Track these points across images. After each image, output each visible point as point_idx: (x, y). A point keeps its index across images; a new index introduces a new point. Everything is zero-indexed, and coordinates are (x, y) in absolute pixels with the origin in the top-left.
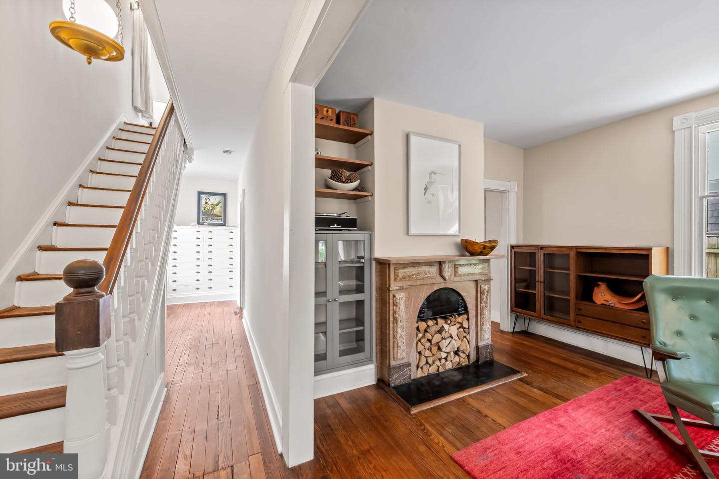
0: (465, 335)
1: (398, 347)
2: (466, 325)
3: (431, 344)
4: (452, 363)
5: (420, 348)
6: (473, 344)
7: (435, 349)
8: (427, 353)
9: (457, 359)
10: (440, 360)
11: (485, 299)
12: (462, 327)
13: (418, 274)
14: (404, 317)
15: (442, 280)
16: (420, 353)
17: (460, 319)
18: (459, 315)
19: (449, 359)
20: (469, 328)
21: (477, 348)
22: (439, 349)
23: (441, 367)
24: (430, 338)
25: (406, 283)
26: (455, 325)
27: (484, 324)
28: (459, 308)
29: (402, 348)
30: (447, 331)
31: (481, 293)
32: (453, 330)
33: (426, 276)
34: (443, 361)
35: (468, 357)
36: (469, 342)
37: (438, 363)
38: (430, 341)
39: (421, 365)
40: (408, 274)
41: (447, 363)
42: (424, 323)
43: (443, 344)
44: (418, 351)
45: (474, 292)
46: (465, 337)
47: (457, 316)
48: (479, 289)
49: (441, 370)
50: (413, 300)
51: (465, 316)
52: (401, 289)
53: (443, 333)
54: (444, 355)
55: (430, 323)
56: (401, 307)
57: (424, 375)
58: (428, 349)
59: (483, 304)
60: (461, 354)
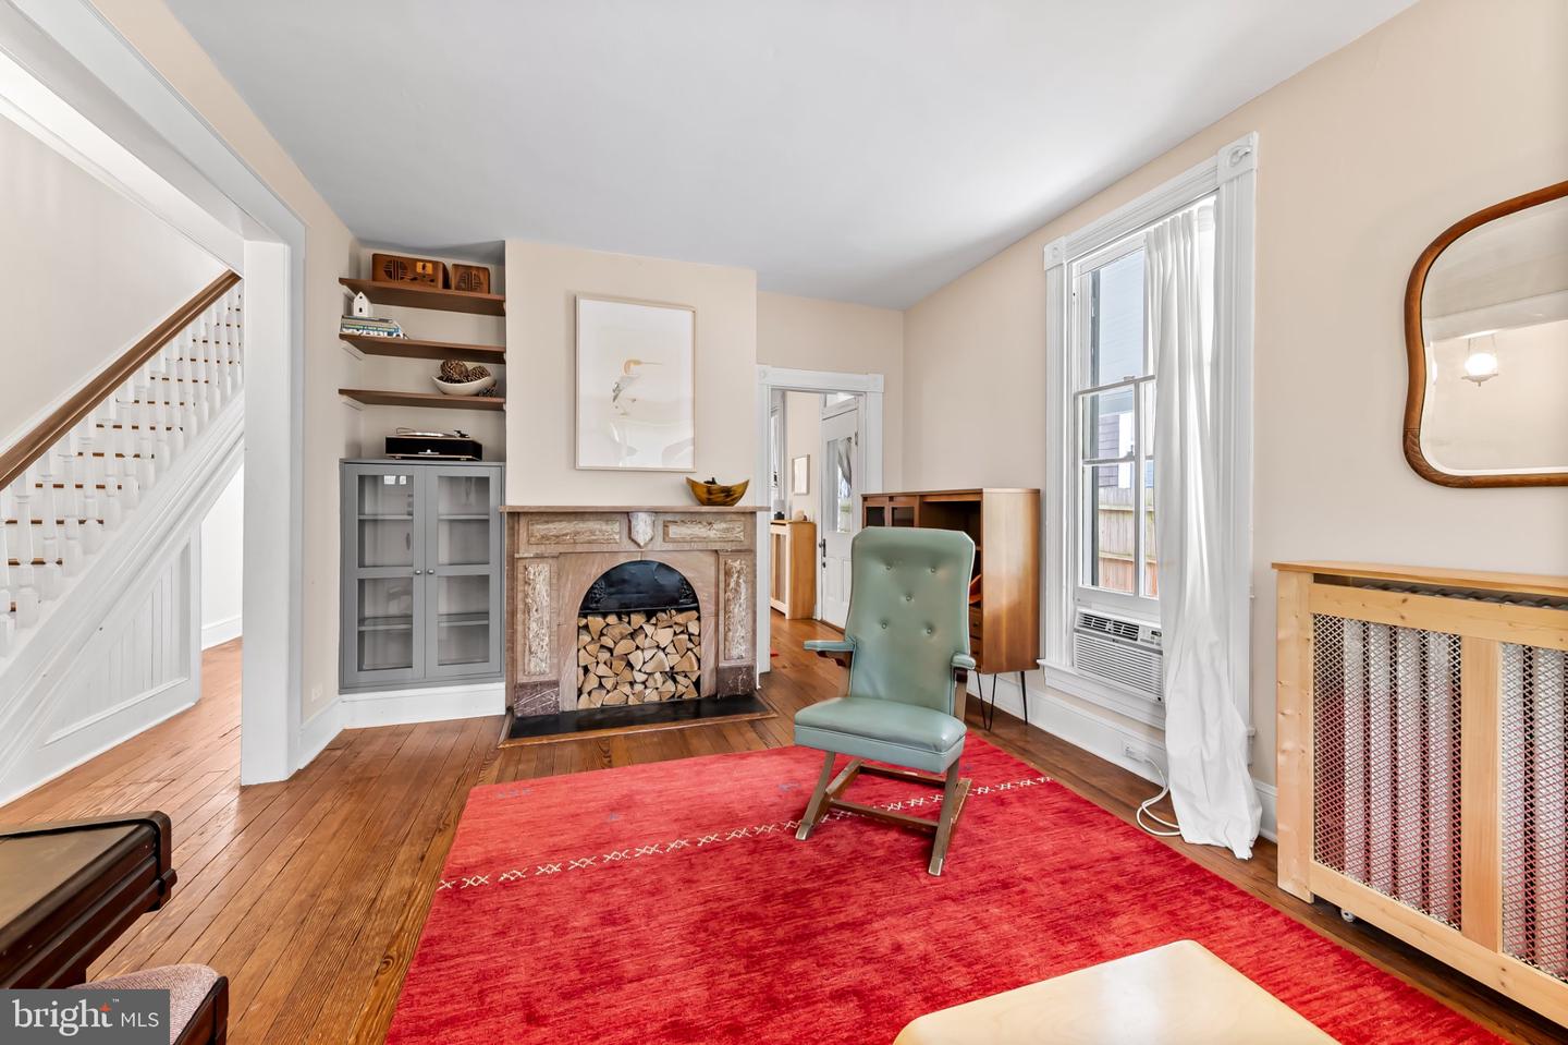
0: (691, 645)
1: (531, 653)
2: (694, 628)
3: (612, 655)
4: (660, 693)
5: (585, 659)
6: (708, 664)
7: (619, 665)
8: (602, 670)
9: (670, 686)
10: (632, 684)
11: (732, 585)
12: (685, 631)
13: (577, 533)
14: (545, 604)
15: (633, 548)
16: (586, 670)
17: (680, 618)
18: (680, 611)
19: (650, 683)
20: (699, 635)
21: (718, 671)
22: (630, 665)
23: (631, 696)
24: (611, 645)
25: (553, 549)
26: (671, 627)
27: (729, 630)
28: (681, 598)
29: (539, 655)
30: (650, 635)
31: (726, 573)
32: (664, 636)
33: (593, 537)
34: (639, 687)
35: (697, 684)
36: (699, 660)
37: (627, 689)
38: (611, 650)
39: (587, 689)
40: (554, 532)
41: (648, 691)
42: (599, 619)
43: (637, 658)
44: (582, 664)
45: (712, 572)
46: (691, 650)
47: (673, 612)
48: (722, 567)
49: (632, 701)
50: (570, 577)
51: (694, 614)
52: (540, 557)
53: (640, 640)
54: (640, 677)
55: (612, 619)
56: (538, 586)
57: (593, 706)
58: (605, 663)
59: (730, 595)
60: (679, 678)
